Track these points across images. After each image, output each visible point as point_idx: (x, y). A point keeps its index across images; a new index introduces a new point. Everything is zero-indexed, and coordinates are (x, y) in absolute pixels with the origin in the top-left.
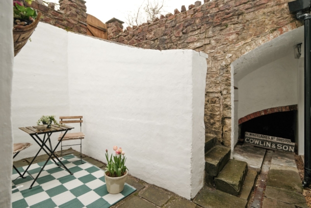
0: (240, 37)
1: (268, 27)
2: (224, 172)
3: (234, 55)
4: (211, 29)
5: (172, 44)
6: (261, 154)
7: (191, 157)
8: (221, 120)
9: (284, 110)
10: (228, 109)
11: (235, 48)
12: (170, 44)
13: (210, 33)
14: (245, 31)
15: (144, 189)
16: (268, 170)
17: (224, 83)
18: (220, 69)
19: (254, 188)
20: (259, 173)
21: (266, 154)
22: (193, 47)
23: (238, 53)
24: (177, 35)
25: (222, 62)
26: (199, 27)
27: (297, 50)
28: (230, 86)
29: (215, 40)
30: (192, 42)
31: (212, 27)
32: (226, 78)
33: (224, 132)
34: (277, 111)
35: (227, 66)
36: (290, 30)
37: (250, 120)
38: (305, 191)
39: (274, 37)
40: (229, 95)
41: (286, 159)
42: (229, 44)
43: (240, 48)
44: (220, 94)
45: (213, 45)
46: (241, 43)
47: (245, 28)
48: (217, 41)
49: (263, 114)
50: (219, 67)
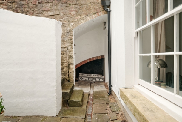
0: (78, 14)
1: (92, 11)
2: (72, 97)
3: (75, 24)
4: (60, 4)
5: (30, 9)
6: (88, 85)
7: (56, 89)
8: (67, 66)
9: (99, 58)
10: (72, 58)
11: (75, 20)
12: (28, 9)
13: (59, 7)
14: (80, 11)
15: (20, 120)
16: (93, 92)
17: (69, 41)
18: (67, 32)
19: (88, 102)
20: (89, 94)
21: (91, 85)
22: (47, 14)
23: (77, 23)
24: (34, 3)
25: (67, 28)
26: (51, 1)
27: (104, 25)
28: (72, 43)
29: (63, 12)
30: (47, 11)
31: (60, 3)
32: (70, 38)
33: (70, 73)
34: (96, 59)
35: (71, 31)
36: (102, 15)
37: (81, 66)
38: (109, 97)
39: (95, 17)
40: (72, 49)
41: (100, 85)
42: (71, 17)
43: (78, 20)
44: (66, 49)
45: (62, 16)
46: (79, 17)
47: (81, 9)
48: (64, 13)
49: (88, 61)
50: (66, 31)
